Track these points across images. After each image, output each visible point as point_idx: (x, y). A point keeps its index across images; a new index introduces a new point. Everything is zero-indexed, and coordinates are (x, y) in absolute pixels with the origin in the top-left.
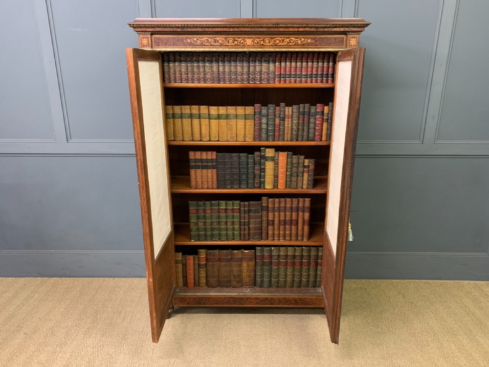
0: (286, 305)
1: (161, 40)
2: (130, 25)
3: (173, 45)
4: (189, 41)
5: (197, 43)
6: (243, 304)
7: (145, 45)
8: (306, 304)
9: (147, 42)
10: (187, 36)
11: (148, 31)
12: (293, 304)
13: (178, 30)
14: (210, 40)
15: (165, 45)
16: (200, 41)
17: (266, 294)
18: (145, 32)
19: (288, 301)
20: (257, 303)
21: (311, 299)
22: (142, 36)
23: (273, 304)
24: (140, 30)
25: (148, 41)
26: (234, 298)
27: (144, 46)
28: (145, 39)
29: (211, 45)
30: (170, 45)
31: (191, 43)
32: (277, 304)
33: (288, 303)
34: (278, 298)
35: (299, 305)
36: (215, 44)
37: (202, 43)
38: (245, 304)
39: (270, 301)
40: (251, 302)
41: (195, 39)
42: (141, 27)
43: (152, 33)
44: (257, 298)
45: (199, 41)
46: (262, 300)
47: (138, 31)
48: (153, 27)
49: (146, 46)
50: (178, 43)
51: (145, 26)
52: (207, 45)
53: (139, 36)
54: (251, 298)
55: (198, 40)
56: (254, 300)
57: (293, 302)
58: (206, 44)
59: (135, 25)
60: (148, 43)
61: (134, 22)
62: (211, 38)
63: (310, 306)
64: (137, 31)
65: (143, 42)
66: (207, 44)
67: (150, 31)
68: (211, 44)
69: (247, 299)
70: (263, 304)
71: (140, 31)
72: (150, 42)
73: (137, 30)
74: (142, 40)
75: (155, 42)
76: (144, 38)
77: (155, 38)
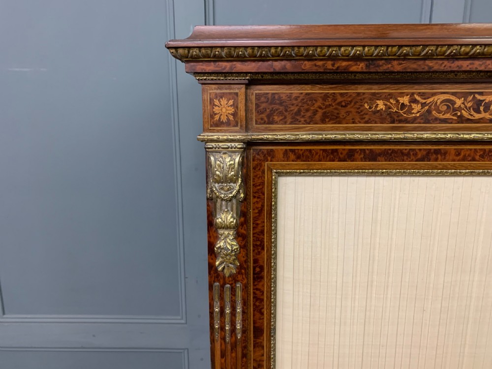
1: (281, 104)
2: (176, 48)
3: (323, 121)
4: (381, 105)
5: (410, 111)
7: (224, 118)
9: (231, 110)
10: (375, 89)
11: (239, 74)
13: (354, 69)
14: (459, 102)
15: (294, 121)
16: (423, 105)
18: (226, 74)
22: (213, 90)
24: (211, 67)
25: (235, 106)
27: (219, 124)
28: (224, 101)
29: (461, 119)
30: (311, 121)
31: (390, 114)
36: (477, 116)
37: (429, 112)
41: (405, 100)
42: (218, 59)
43: (255, 80)
45: (416, 108)
47: (204, 73)
48: (263, 59)
49: (228, 123)
50: (343, 112)
51: (234, 55)
52: (445, 121)
53: (203, 90)
55: (415, 101)
58: (441, 116)
59: (195, 52)
60: (235, 115)
61: (195, 37)
62: (465, 95)
64: (196, 74)
65: (216, 110)
66: (448, 116)
67: (247, 73)
68: (461, 116)
71: (210, 74)
72: (242, 113)
73: (200, 67)
74: (213, 105)
75: (259, 112)
76: (222, 96)
77: (258, 96)
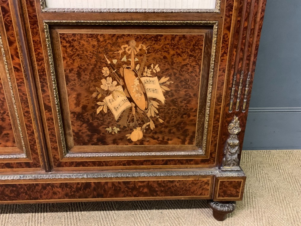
0: (130, 196)
6: (37, 199)
8: (172, 194)
12: (145, 195)
17: (85, 176)
19: (134, 188)
20: (67, 195)
21: (184, 183)
23: (102, 196)
26: (13, 186)
32: (112, 196)
33: (135, 193)
34: (113, 184)
35: (157, 195)
38: (41, 198)
39: (94, 189)
40: (55, 193)
44: (66, 185)
46: (78, 190)
54: (53, 186)
56: (60, 190)
57: (146, 190)
63: (182, 198)
69: (45, 186)
70: (79, 198)
